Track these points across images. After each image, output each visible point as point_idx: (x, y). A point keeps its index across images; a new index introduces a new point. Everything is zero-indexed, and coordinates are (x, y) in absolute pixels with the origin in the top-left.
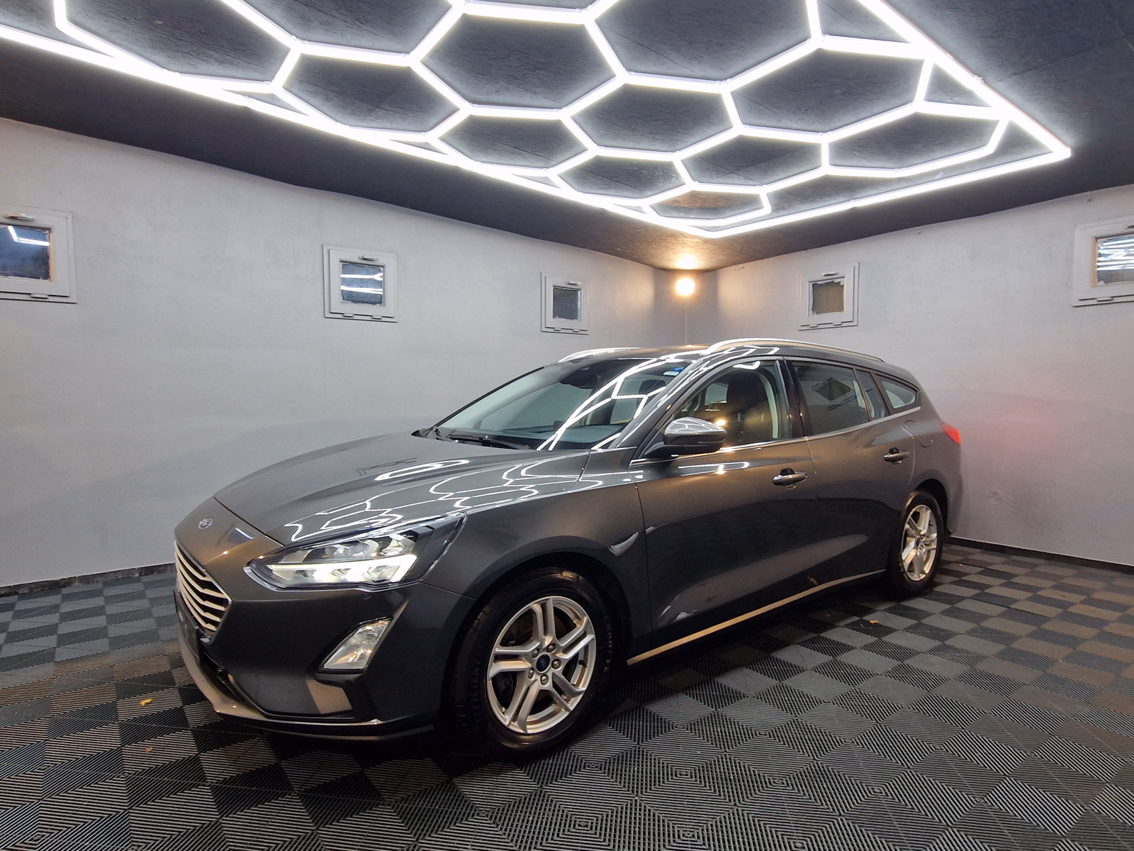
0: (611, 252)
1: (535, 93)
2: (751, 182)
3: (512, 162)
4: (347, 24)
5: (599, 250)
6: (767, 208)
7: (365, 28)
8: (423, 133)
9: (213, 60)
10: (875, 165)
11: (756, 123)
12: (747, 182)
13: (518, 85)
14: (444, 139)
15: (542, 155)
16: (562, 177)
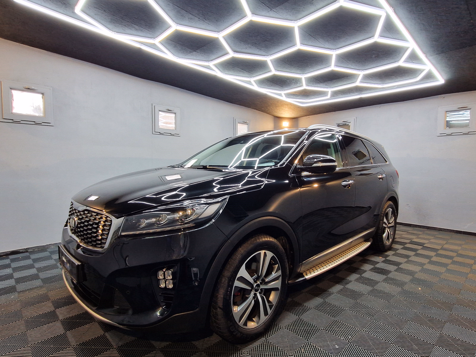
0: (260, 110)
1: (261, 50)
2: (327, 87)
3: (238, 75)
4: (200, 20)
5: (254, 109)
6: (329, 96)
7: (206, 21)
8: (207, 62)
9: (134, 29)
10: (375, 83)
11: (339, 65)
12: (325, 87)
13: (257, 46)
14: (215, 65)
15: (251, 72)
16: (255, 81)
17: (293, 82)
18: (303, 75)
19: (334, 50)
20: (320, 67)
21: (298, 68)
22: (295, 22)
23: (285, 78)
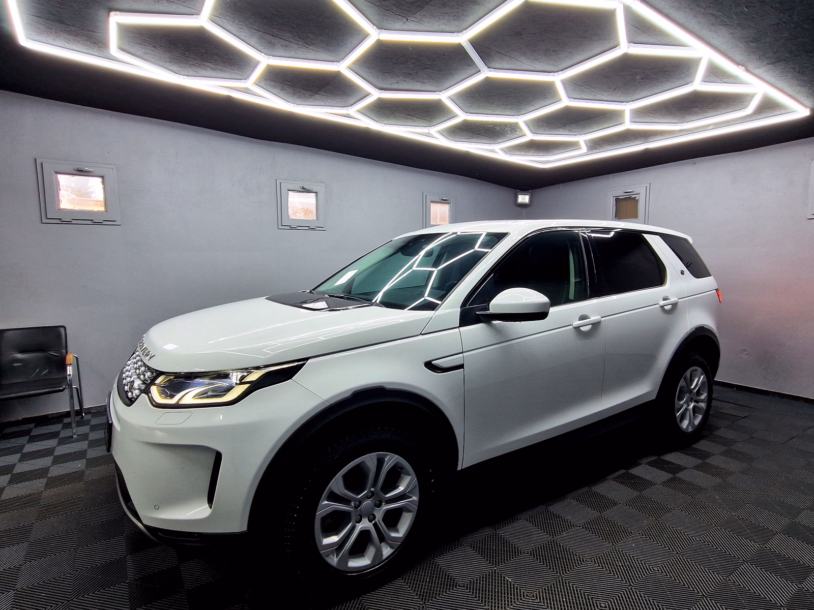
1: (423, 83)
2: (573, 133)
4: (299, 46)
6: (584, 149)
7: (311, 48)
8: (346, 108)
9: (207, 68)
10: (664, 122)
11: (578, 97)
12: (570, 133)
13: (413, 78)
14: (360, 111)
15: (427, 119)
16: (440, 132)
17: (507, 129)
18: (519, 117)
19: (556, 74)
20: (545, 103)
21: (504, 106)
22: (460, 34)
23: (491, 124)
